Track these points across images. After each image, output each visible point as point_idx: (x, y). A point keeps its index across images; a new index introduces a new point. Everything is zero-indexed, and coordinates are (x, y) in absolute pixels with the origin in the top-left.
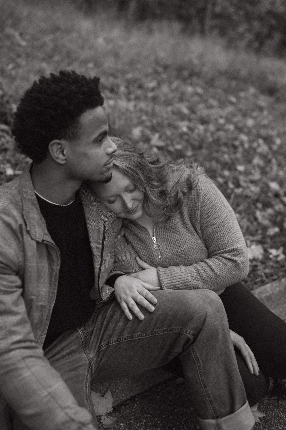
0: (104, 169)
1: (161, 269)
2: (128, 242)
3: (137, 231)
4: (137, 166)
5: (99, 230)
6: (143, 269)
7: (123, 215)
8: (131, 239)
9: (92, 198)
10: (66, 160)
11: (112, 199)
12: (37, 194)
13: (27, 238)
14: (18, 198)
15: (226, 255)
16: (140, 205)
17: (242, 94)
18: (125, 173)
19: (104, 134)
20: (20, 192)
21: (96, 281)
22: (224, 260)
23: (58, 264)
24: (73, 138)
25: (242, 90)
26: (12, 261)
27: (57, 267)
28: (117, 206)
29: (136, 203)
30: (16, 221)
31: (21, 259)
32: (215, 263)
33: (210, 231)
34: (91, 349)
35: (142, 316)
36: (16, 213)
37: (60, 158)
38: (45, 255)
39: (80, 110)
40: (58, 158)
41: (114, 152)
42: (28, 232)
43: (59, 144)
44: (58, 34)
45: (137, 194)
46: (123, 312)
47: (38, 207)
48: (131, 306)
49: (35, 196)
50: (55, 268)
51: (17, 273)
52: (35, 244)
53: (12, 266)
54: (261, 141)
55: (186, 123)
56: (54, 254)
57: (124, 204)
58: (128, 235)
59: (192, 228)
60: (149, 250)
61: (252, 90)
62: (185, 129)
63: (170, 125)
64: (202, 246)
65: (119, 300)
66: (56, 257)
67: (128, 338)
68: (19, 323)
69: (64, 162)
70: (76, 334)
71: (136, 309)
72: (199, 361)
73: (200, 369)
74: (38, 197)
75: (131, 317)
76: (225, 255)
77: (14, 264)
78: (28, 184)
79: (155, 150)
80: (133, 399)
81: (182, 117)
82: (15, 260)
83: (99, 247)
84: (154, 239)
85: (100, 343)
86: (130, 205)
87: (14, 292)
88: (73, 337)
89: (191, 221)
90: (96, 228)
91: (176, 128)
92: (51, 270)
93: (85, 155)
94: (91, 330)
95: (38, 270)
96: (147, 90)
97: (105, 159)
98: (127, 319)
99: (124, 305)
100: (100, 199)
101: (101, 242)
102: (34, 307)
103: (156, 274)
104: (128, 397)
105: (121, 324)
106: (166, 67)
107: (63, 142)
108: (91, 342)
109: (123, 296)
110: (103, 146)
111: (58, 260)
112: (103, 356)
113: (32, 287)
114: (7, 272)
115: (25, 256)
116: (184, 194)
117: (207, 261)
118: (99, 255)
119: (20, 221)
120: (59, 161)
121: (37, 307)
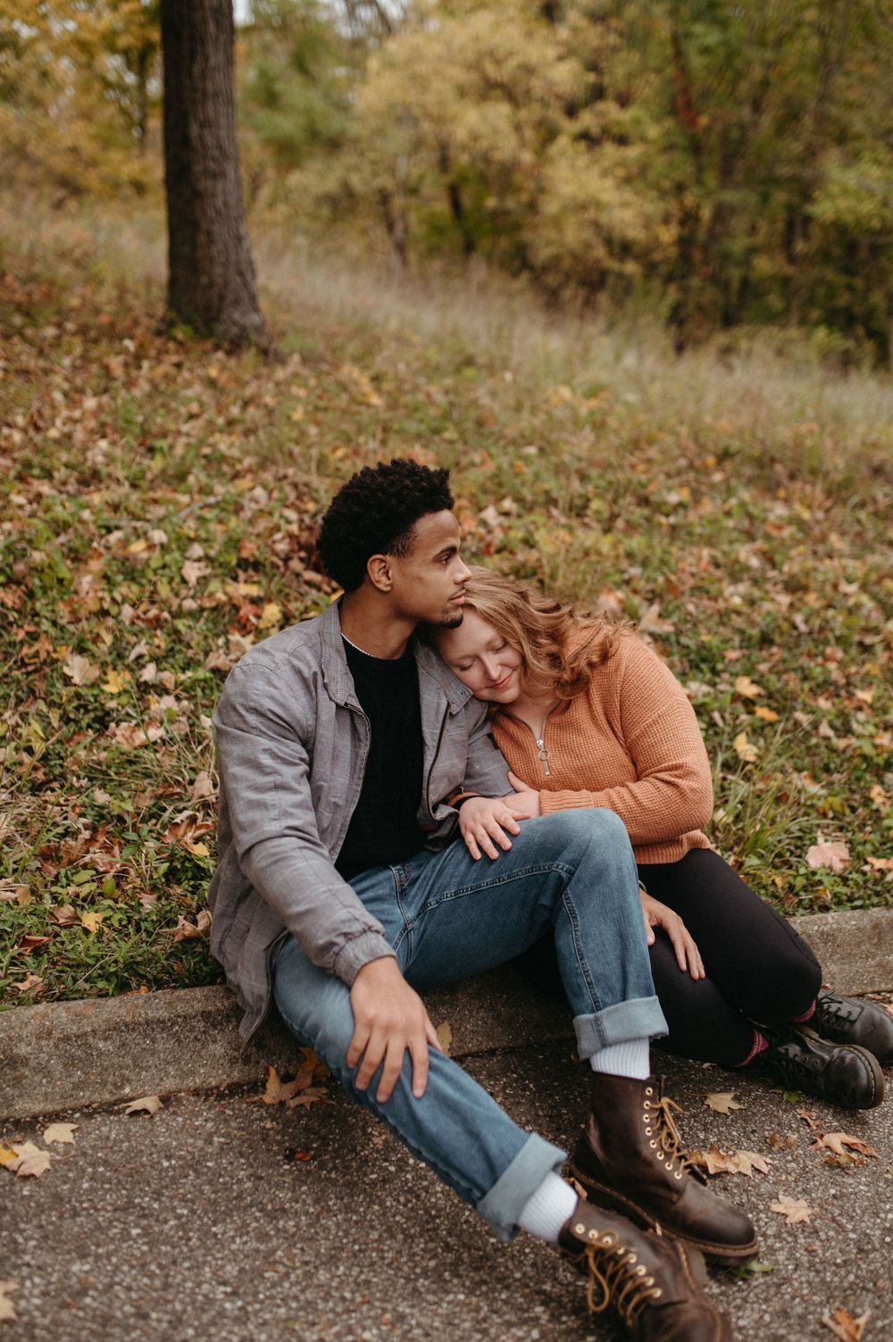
0: (449, 605)
1: (545, 792)
2: (496, 747)
3: (512, 728)
4: (509, 610)
5: (438, 709)
6: (517, 791)
7: (485, 693)
8: (502, 741)
9: (434, 659)
10: (391, 585)
11: (467, 662)
12: (345, 638)
13: (322, 695)
14: (316, 640)
15: (663, 775)
16: (515, 676)
18: (487, 618)
19: (452, 551)
20: (320, 633)
21: (425, 785)
22: (658, 783)
23: (366, 746)
24: (403, 553)
26: (298, 721)
27: (364, 751)
28: (474, 675)
29: (507, 672)
30: (310, 667)
31: (311, 722)
32: (645, 790)
33: (637, 732)
34: (411, 904)
35: (494, 854)
36: (309, 657)
37: (383, 583)
38: (348, 728)
39: (416, 514)
40: (378, 582)
41: (465, 581)
42: (325, 686)
43: (382, 561)
44: (469, 372)
45: (509, 656)
46: (467, 850)
47: (344, 654)
48: (479, 838)
49: (341, 641)
50: (361, 751)
51: (304, 744)
52: (334, 706)
53: (298, 729)
56: (361, 728)
57: (486, 672)
58: (497, 736)
59: (606, 727)
60: (528, 759)
62: (737, 601)
64: (626, 760)
65: (463, 830)
66: (364, 734)
67: (471, 889)
68: (299, 806)
69: (388, 589)
70: (386, 874)
71: (487, 844)
74: (345, 642)
75: (478, 855)
76: (659, 775)
77: (301, 726)
78: (332, 622)
80: (492, 1052)
81: (736, 572)
82: (303, 721)
83: (435, 734)
84: (541, 742)
85: (427, 898)
86: (495, 673)
87: (295, 764)
88: (382, 876)
89: (606, 715)
90: (434, 705)
92: (355, 754)
93: (420, 579)
94: (414, 875)
95: (335, 748)
96: (660, 508)
97: (452, 590)
98: (473, 861)
99: (469, 838)
100: (446, 664)
101: (439, 726)
102: (323, 801)
103: (536, 800)
104: (484, 1047)
105: (463, 867)
106: (724, 456)
107: (388, 558)
108: (412, 893)
109: (470, 823)
110: (450, 568)
111: (366, 739)
112: (429, 921)
113: (323, 766)
114: (291, 736)
115: (317, 719)
116: (591, 665)
117: (630, 784)
119: (315, 668)
120: (381, 586)
121: (328, 803)
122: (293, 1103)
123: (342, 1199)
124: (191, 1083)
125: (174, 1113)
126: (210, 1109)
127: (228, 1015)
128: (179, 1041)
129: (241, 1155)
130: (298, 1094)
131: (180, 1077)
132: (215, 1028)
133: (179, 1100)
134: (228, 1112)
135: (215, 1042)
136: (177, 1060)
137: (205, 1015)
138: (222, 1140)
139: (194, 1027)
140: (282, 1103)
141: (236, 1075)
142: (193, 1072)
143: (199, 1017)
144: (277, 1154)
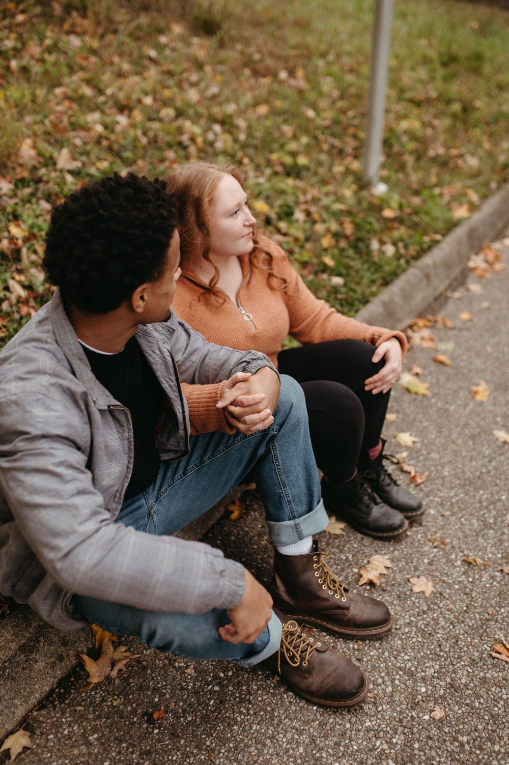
5: (166, 364)
10: (145, 306)
12: (84, 344)
17: (163, 39)
23: (129, 429)
25: (160, 31)
27: (130, 434)
38: (111, 423)
40: (138, 307)
47: (87, 362)
49: (82, 349)
50: (125, 434)
52: (98, 412)
54: (217, 128)
55: (96, 116)
56: (122, 418)
61: (177, 29)
63: (74, 126)
66: (125, 421)
67: (197, 466)
69: (143, 310)
72: (277, 460)
73: (278, 469)
78: (67, 331)
79: (69, 178)
83: (173, 385)
90: (161, 360)
91: (86, 128)
92: (122, 440)
101: (173, 377)
107: (146, 285)
111: (128, 424)
118: (176, 396)
120: (138, 310)
122: (114, 674)
123: (211, 735)
124: (33, 701)
125: (42, 733)
126: (63, 714)
127: (36, 638)
128: (13, 679)
129: (119, 740)
130: (113, 664)
131: (25, 702)
132: (32, 653)
133: (35, 720)
134: (79, 708)
135: (36, 661)
136: (18, 693)
137: (22, 649)
138: (96, 736)
139: (18, 662)
140: (108, 678)
141: (59, 673)
142: (32, 693)
143: (19, 653)
144: (141, 724)
